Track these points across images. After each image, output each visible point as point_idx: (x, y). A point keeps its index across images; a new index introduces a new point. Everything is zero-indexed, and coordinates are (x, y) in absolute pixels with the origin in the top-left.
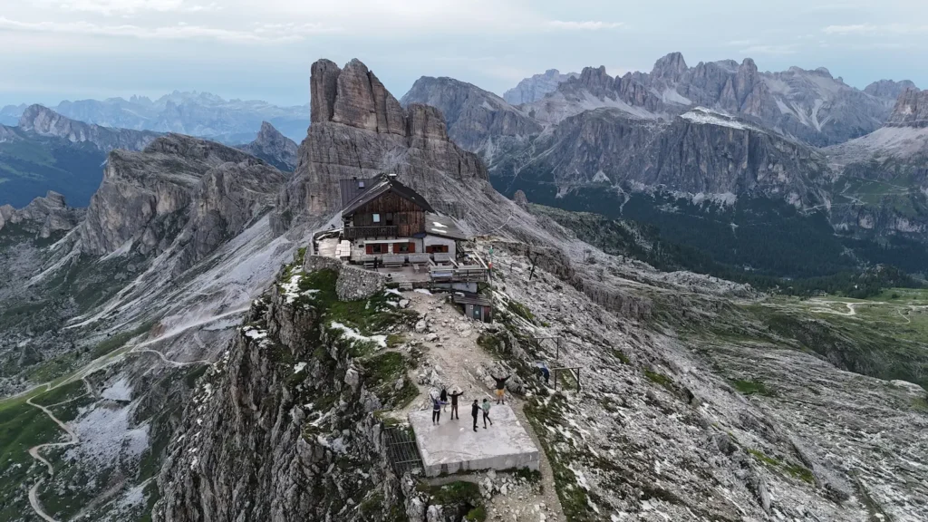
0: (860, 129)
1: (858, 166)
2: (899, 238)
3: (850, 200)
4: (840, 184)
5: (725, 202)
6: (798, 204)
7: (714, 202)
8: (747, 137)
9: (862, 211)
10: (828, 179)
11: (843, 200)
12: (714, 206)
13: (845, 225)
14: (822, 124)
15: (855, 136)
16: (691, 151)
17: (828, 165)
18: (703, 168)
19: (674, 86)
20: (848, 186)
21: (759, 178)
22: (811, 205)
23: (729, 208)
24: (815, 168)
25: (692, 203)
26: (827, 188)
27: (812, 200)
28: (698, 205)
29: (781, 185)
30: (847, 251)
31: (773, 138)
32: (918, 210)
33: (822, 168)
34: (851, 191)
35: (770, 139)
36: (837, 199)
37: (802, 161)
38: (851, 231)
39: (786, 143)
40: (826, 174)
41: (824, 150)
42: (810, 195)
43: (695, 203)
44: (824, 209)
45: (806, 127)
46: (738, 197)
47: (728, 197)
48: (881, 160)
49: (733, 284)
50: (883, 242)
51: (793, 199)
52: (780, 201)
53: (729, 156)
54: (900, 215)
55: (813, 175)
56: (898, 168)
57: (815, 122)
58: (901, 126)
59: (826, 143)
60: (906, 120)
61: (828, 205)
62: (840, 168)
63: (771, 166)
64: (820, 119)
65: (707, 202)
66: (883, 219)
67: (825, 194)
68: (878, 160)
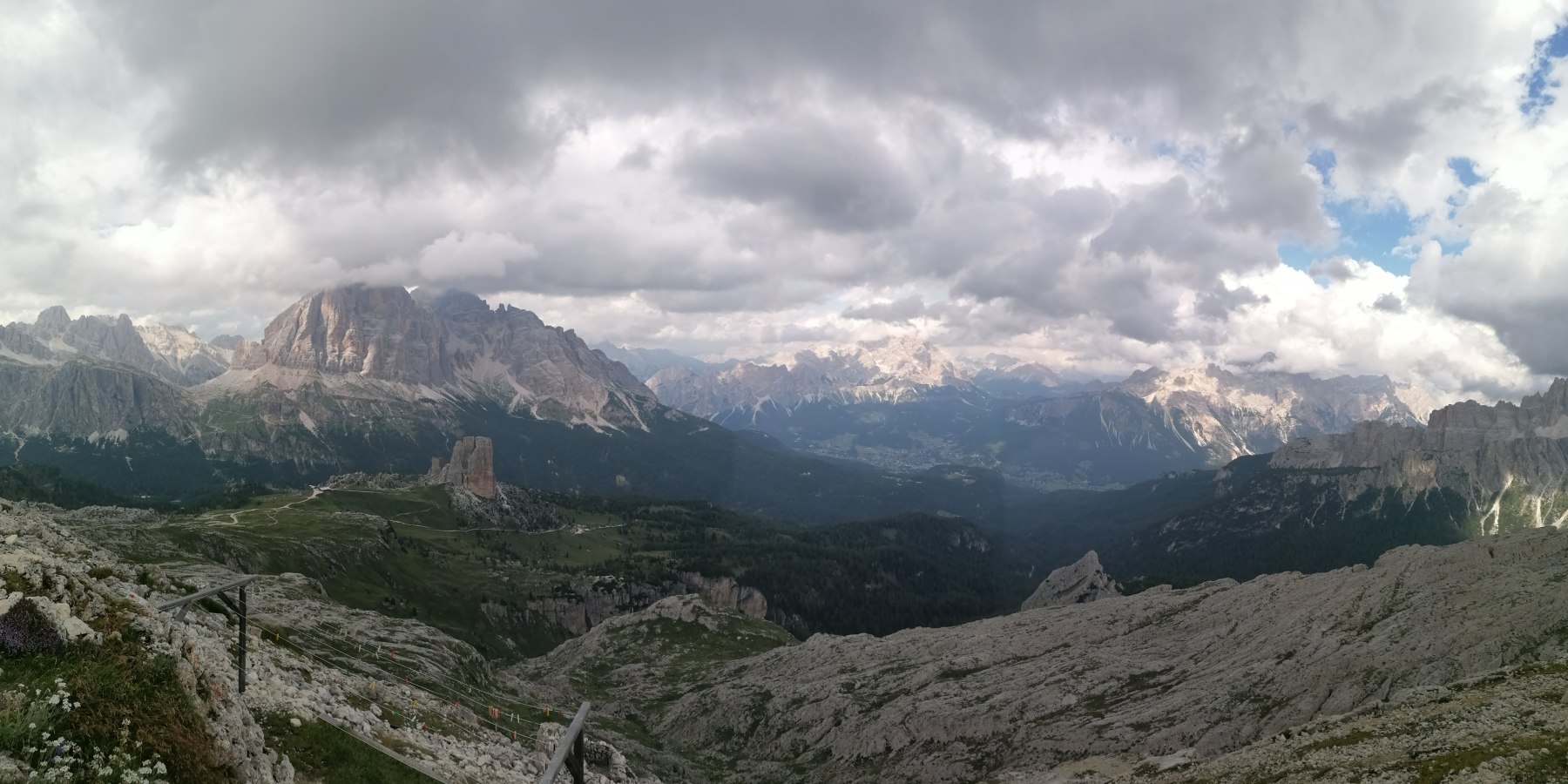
0: (213, 372)
1: (216, 400)
2: (250, 457)
3: (213, 429)
4: (205, 417)
5: (118, 439)
6: (177, 435)
7: (108, 439)
8: (131, 379)
9: (223, 436)
10: (196, 412)
11: (209, 429)
12: (110, 444)
13: (212, 451)
14: (186, 368)
15: (210, 378)
16: (82, 393)
17: (196, 402)
18: (96, 409)
19: (60, 337)
20: (211, 417)
21: (145, 415)
22: (186, 435)
23: (123, 444)
24: (186, 404)
25: (88, 442)
26: (197, 420)
27: (187, 432)
28: (94, 444)
29: (163, 419)
30: (217, 472)
31: (152, 381)
32: (260, 433)
33: (191, 404)
34: (213, 422)
35: (150, 381)
36: (206, 429)
37: (176, 399)
38: (218, 455)
39: (161, 384)
40: (194, 408)
41: (190, 389)
42: (186, 427)
43: (91, 442)
44: (197, 439)
45: (174, 371)
46: (129, 433)
47: (120, 434)
48: (231, 395)
49: (139, 511)
50: (239, 460)
51: (173, 432)
52: (162, 434)
53: (119, 397)
54: (249, 438)
55: (186, 410)
56: (243, 401)
57: (180, 366)
58: (240, 369)
59: (190, 384)
60: (244, 364)
61: (199, 434)
62: (205, 403)
63: (153, 404)
64: (184, 365)
65: (102, 440)
66: (237, 443)
67: (195, 425)
68: (229, 395)
